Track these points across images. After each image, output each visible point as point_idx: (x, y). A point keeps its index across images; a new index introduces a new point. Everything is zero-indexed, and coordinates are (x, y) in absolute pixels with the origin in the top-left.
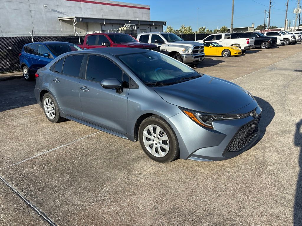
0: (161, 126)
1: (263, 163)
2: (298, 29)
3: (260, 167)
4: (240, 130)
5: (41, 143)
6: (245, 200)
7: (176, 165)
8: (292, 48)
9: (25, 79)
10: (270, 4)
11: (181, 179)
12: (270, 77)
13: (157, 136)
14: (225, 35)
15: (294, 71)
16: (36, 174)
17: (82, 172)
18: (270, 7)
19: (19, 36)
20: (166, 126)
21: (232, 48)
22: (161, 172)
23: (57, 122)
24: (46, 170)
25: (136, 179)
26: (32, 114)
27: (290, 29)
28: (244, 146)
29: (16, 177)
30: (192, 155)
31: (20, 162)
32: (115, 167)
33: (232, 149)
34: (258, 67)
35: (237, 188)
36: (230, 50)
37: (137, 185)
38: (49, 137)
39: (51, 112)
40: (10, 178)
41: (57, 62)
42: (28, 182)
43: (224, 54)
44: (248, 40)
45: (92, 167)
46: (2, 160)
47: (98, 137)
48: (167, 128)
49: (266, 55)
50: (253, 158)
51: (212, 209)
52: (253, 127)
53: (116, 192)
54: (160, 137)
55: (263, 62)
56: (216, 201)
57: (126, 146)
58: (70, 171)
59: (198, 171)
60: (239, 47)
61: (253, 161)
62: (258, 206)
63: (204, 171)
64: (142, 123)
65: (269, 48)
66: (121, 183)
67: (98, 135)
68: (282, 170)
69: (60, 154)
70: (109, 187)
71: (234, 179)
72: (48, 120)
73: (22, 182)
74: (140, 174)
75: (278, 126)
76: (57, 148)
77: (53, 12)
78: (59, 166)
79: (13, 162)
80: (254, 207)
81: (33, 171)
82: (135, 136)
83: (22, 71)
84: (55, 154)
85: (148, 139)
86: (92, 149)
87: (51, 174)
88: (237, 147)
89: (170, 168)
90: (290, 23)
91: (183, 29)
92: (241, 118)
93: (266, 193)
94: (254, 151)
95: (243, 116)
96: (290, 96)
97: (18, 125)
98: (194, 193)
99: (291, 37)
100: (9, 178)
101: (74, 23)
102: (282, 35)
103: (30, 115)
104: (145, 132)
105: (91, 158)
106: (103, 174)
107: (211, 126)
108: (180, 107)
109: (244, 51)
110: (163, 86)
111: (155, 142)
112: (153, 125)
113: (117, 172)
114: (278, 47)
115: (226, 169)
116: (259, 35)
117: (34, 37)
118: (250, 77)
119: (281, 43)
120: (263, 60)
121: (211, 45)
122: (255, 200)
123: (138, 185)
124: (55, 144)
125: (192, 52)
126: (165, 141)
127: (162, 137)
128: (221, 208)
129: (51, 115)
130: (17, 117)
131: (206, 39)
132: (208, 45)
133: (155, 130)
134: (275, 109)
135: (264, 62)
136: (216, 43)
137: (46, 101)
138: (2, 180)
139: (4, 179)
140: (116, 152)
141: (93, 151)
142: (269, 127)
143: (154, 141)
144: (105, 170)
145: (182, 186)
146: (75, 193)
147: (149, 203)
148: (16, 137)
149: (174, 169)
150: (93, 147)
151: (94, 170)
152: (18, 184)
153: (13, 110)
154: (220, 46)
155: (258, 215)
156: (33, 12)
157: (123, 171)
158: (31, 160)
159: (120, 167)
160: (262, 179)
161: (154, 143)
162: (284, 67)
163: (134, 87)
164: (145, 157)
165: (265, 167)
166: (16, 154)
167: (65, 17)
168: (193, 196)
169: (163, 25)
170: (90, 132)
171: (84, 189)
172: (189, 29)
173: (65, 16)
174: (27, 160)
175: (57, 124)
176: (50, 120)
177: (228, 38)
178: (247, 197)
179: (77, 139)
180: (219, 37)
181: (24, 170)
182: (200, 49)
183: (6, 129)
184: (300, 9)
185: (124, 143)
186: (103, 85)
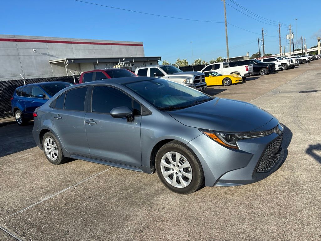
0: (181, 152)
1: (295, 183)
2: (293, 54)
3: (293, 188)
4: (267, 148)
5: (45, 186)
6: (286, 223)
7: (201, 195)
8: (291, 72)
9: (18, 124)
10: (263, 32)
11: (210, 209)
12: (276, 101)
13: (177, 164)
14: (223, 64)
15: (299, 93)
16: (44, 221)
17: (97, 213)
18: (263, 35)
19: (10, 80)
20: (187, 151)
21: (232, 76)
22: (186, 204)
23: (60, 164)
24: (55, 215)
25: (160, 214)
26: (30, 159)
27: (285, 55)
28: (272, 166)
29: (21, 226)
30: (218, 180)
31: (23, 210)
32: (132, 204)
33: (261, 170)
34: (262, 92)
35: (274, 212)
36: (231, 78)
37: (162, 221)
38: (53, 179)
39: (53, 153)
40: (15, 228)
41: (58, 98)
42: (36, 231)
43: (225, 82)
44: (247, 67)
45: (107, 206)
46: (2, 209)
47: (108, 175)
48: (188, 154)
49: (267, 80)
50: (283, 179)
51: (253, 236)
52: (278, 144)
53: (140, 230)
54: (180, 164)
55: (265, 87)
56: (255, 227)
57: (141, 181)
58: (82, 213)
59: (226, 198)
60: (239, 74)
61: (283, 182)
62: (303, 228)
63: (233, 197)
64: (158, 152)
65: (268, 74)
66: (143, 221)
67: (107, 172)
68: (317, 188)
69: (68, 196)
70: (131, 226)
71: (268, 203)
72: (49, 162)
73: (28, 231)
74: (163, 209)
75: (299, 144)
76: (64, 190)
77: (44, 56)
78: (69, 209)
79: (15, 211)
80: (298, 229)
81: (40, 217)
82: (151, 167)
83: (15, 116)
84: (62, 197)
85: (167, 169)
86: (104, 187)
87: (61, 219)
88: (266, 167)
89: (195, 198)
90: (285, 49)
91: (179, 63)
92: (265, 135)
93: (307, 213)
94: (282, 172)
95: (267, 133)
96: (303, 116)
97: (16, 171)
98: (228, 223)
99: (288, 61)
100: (13, 228)
101: (66, 64)
102: (279, 60)
103: (28, 160)
104: (163, 162)
105: (104, 197)
106: (121, 212)
107: (236, 146)
108: (200, 129)
109: (245, 79)
110: (177, 110)
111: (175, 171)
112: (172, 152)
113: (136, 209)
114: (277, 73)
115: (257, 193)
116: (256, 62)
117: (26, 80)
118: (257, 102)
119: (280, 69)
120: (265, 86)
121: (210, 74)
122: (297, 221)
123: (164, 220)
124: (61, 186)
125: (193, 82)
126: (186, 168)
127: (183, 165)
128: (263, 234)
129: (53, 157)
130: (14, 163)
131: (204, 69)
132: (208, 75)
133: (174, 157)
134: (291, 130)
135: (267, 87)
136: (215, 72)
137: (47, 141)
138: (5, 232)
139: (7, 230)
140: (131, 187)
141: (105, 190)
142: (290, 147)
143: (173, 170)
144: (123, 208)
145: (213, 216)
146: (93, 237)
147: (180, 238)
148: (15, 184)
149: (200, 199)
150: (105, 185)
151: (110, 210)
152: (24, 233)
153: (9, 156)
154: (220, 75)
155: (306, 237)
156: (22, 57)
157: (143, 207)
158: (36, 206)
159: (139, 203)
160: (298, 199)
161: (174, 173)
162: (289, 90)
163: (147, 113)
164: (164, 190)
165: (298, 187)
166: (18, 201)
167: (56, 60)
168: (228, 226)
169: (158, 61)
170: (98, 171)
171: (102, 231)
172: (185, 62)
173: (56, 58)
174: (30, 206)
175: (60, 165)
176: (51, 162)
177: (227, 67)
178: (288, 220)
179: (85, 179)
180: (218, 67)
181: (29, 218)
182: (201, 79)
183: (2, 176)
184: (292, 35)
185: (138, 178)
186: (113, 114)
